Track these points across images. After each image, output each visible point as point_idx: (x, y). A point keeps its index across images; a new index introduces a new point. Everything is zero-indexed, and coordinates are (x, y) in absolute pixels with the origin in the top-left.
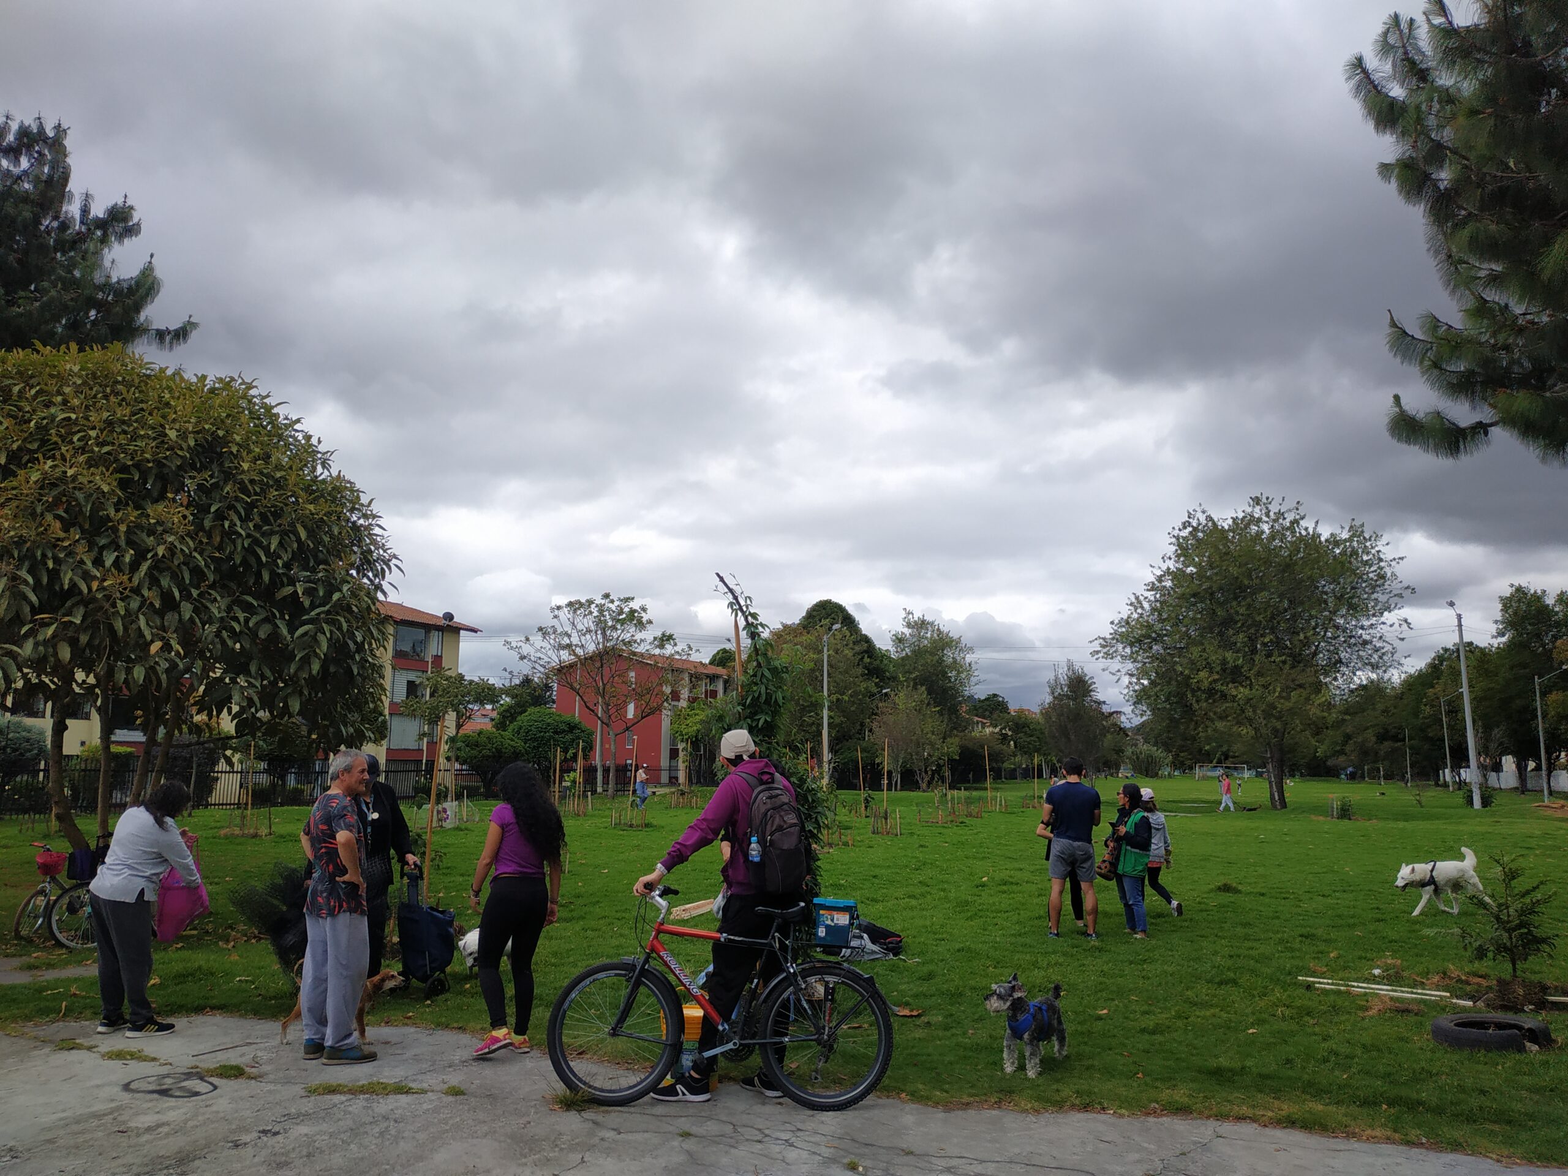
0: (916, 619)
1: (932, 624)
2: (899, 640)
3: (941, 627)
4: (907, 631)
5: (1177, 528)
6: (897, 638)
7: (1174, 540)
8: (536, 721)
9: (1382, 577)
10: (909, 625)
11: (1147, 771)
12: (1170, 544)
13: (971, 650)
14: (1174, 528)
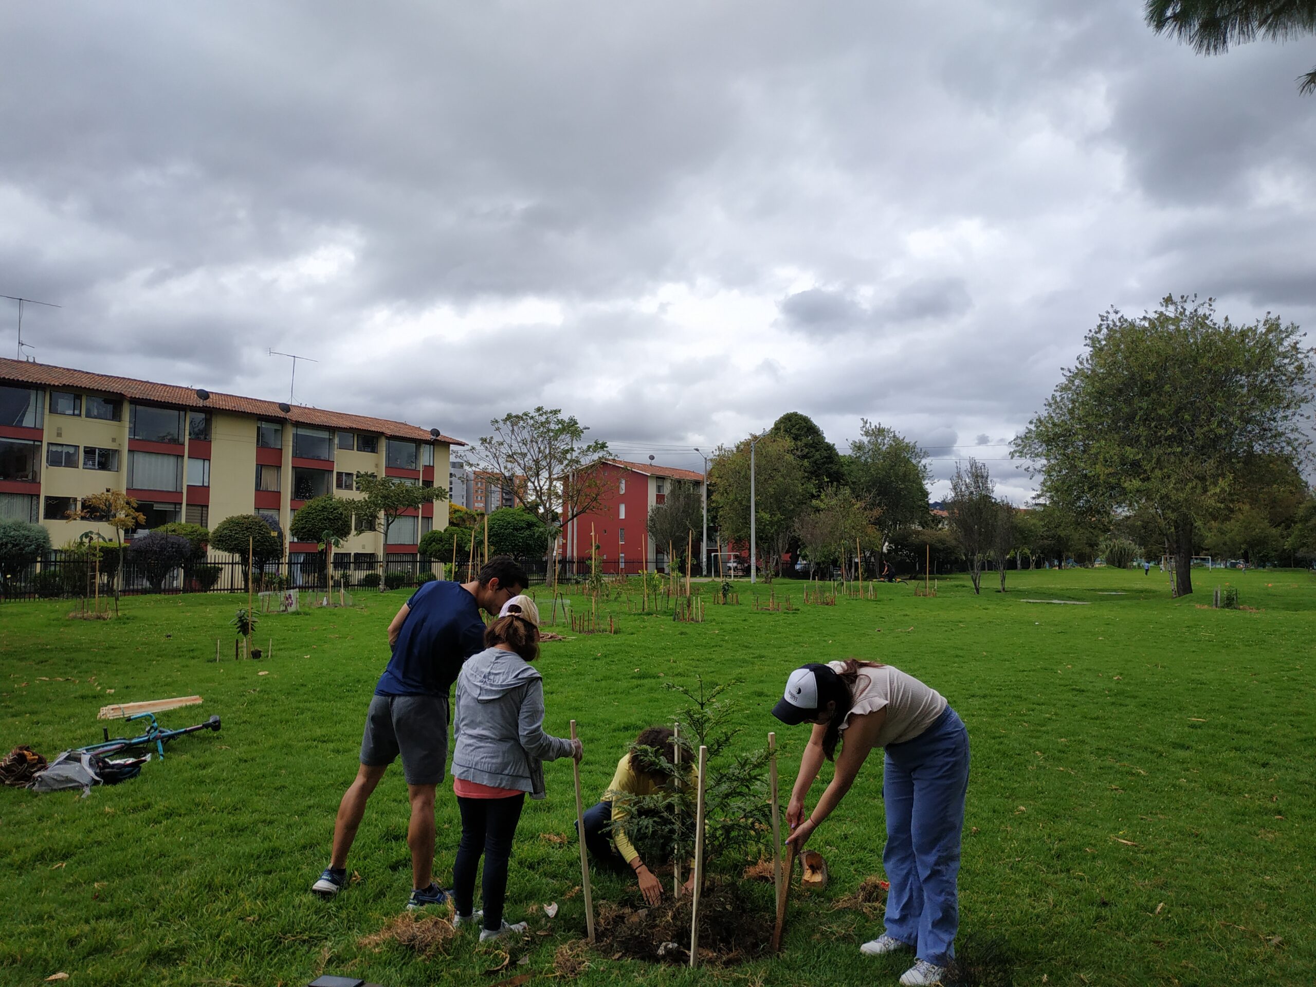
0: (873, 427)
1: (889, 431)
2: (859, 447)
3: (897, 433)
4: (865, 440)
5: (1093, 331)
6: (855, 446)
7: (1088, 341)
8: (499, 520)
9: (1300, 368)
10: (867, 433)
11: (1119, 562)
12: (1085, 345)
13: (926, 454)
14: (1090, 331)
